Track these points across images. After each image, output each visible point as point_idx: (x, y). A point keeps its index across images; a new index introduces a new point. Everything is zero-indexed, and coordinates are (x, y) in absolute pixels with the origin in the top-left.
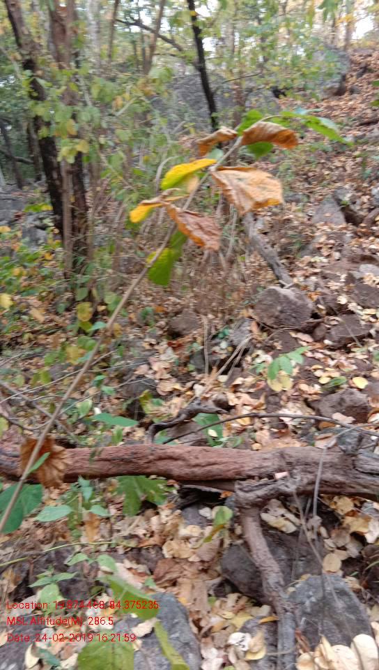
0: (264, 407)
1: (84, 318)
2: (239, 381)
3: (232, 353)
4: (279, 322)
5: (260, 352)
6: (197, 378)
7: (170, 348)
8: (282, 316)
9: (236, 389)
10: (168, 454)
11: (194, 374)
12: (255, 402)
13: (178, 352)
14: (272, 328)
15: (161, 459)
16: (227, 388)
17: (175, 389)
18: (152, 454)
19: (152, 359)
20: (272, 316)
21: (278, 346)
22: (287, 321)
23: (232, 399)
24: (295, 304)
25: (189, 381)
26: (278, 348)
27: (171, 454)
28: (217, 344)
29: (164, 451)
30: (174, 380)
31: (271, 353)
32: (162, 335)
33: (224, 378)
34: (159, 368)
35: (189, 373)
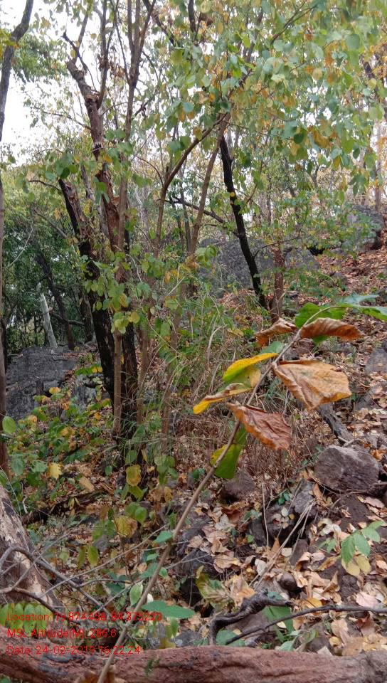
0: (337, 590)
1: (133, 483)
2: (305, 557)
3: (296, 521)
4: (344, 486)
5: (326, 521)
6: (257, 551)
7: (225, 516)
8: (347, 479)
9: (303, 566)
10: (233, 660)
11: (254, 546)
12: (328, 583)
13: (235, 521)
14: (338, 492)
15: (225, 665)
16: (293, 564)
17: (233, 565)
18: (215, 660)
19: (206, 529)
20: (336, 479)
21: (346, 513)
22: (353, 485)
23: (300, 579)
24: (360, 464)
25: (248, 555)
26: (347, 516)
27: (238, 660)
28: (277, 511)
29: (229, 655)
30: (232, 554)
31: (339, 522)
32: (214, 499)
33: (288, 552)
34: (215, 539)
35: (248, 545)
